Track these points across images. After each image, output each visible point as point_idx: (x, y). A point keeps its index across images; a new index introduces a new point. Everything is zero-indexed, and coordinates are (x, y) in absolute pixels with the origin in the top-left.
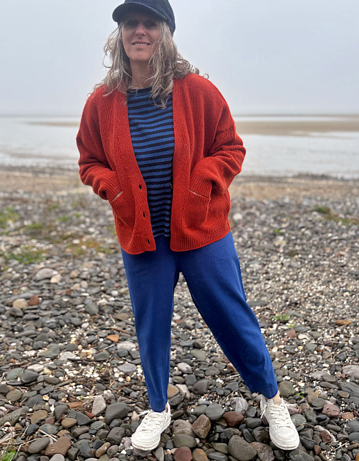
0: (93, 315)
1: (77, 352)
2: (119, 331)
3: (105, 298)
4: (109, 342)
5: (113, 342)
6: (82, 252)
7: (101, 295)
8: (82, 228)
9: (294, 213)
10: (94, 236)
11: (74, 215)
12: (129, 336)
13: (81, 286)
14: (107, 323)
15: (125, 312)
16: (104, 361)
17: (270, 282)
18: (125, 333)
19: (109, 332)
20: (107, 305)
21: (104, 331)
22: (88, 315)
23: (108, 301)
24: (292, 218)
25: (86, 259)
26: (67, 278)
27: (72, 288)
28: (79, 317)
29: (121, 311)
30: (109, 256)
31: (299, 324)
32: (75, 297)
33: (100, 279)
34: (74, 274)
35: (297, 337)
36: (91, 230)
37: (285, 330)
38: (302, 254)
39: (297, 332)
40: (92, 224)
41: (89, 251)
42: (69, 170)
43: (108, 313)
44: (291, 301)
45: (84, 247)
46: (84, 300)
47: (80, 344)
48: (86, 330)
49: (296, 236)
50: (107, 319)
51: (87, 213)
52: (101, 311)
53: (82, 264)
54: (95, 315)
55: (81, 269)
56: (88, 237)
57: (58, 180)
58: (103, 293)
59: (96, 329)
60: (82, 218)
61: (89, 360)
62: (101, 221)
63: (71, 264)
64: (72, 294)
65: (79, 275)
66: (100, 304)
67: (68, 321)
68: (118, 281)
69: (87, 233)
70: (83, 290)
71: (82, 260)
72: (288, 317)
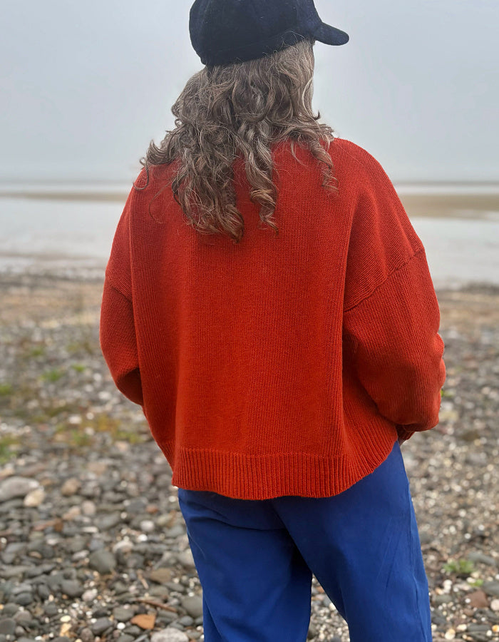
0: (104, 572)
2: (155, 606)
3: (129, 535)
4: (136, 630)
5: (143, 630)
6: (85, 442)
7: (120, 530)
8: (87, 393)
9: (468, 359)
10: (108, 407)
11: (72, 367)
12: (175, 615)
13: (82, 513)
14: (133, 589)
15: (167, 565)
17: (434, 495)
18: (167, 609)
19: (136, 607)
20: (133, 551)
21: (126, 607)
22: (96, 574)
23: (135, 543)
24: (466, 369)
25: (94, 456)
26: (56, 495)
27: (65, 516)
28: (79, 578)
29: (159, 563)
30: (137, 449)
31: (490, 579)
32: (71, 536)
33: (119, 497)
34: (70, 486)
35: (489, 607)
36: (104, 395)
37: (466, 593)
38: (486, 437)
39: (488, 596)
40: (104, 386)
41: (99, 438)
42: (66, 279)
43: (135, 568)
44: (473, 533)
45: (90, 431)
46: (88, 542)
47: (79, 637)
48: (90, 605)
49: (473, 401)
50: (132, 581)
51: (96, 364)
52: (121, 565)
53: (85, 466)
54: (109, 573)
55: (82, 477)
56: (98, 409)
57: (44, 298)
58: (124, 526)
59: (111, 603)
60: (87, 373)
63: (64, 466)
64: (66, 530)
65: (79, 489)
66: (119, 550)
67: (55, 588)
68: (154, 500)
69: (96, 402)
70: (86, 520)
71: (86, 458)
72: (470, 566)
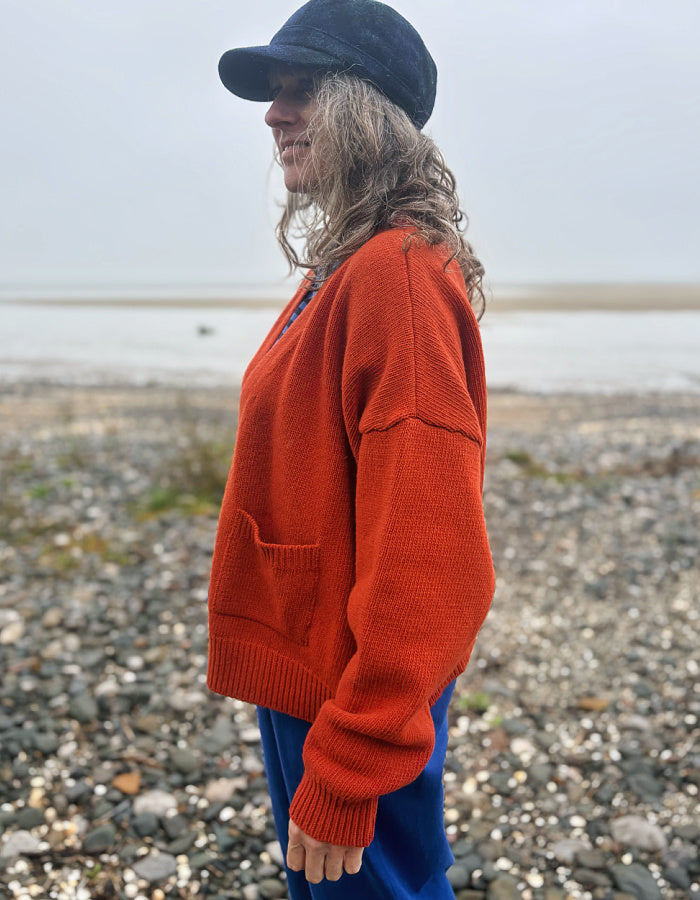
0: (84, 722)
1: (44, 829)
2: (140, 763)
3: (114, 674)
4: (116, 795)
5: (125, 795)
6: (72, 565)
7: (105, 668)
8: (75, 509)
10: (98, 526)
11: (61, 482)
12: (162, 773)
13: (64, 649)
14: (116, 741)
15: (156, 711)
16: (104, 852)
18: (155, 767)
19: (118, 766)
20: (119, 696)
21: (107, 764)
22: (75, 725)
23: (120, 684)
25: (80, 581)
26: (36, 629)
27: (45, 654)
28: (55, 731)
29: (146, 709)
30: (128, 572)
32: (50, 678)
33: (105, 627)
34: (52, 617)
36: (94, 512)
37: (484, 733)
39: (507, 735)
40: (94, 501)
41: (85, 561)
42: (60, 386)
44: (487, 660)
46: (69, 684)
47: (52, 805)
48: (67, 763)
50: (116, 731)
51: (86, 477)
52: (104, 711)
53: (69, 592)
54: (90, 722)
55: (66, 606)
56: (87, 528)
57: (39, 406)
58: (110, 662)
59: (91, 760)
60: (76, 488)
61: (69, 852)
62: (115, 492)
63: (47, 593)
64: (45, 670)
65: (62, 620)
66: (102, 694)
67: (27, 743)
68: (144, 631)
69: (85, 519)
70: (68, 657)
71: (71, 582)
72: (485, 701)
